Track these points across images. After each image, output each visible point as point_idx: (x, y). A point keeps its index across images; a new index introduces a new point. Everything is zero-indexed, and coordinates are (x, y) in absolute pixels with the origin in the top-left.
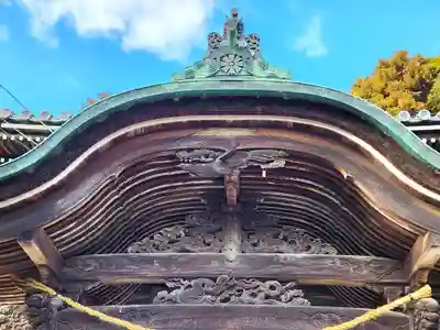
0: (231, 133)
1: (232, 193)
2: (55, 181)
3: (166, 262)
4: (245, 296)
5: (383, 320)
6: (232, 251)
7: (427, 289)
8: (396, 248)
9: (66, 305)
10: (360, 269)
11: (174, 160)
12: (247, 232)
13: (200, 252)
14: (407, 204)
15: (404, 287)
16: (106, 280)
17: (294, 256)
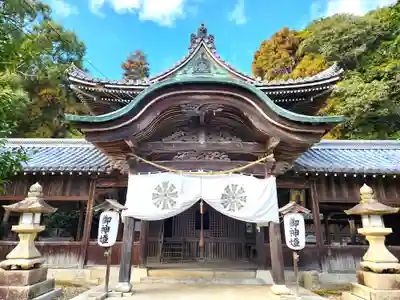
0: (202, 97)
1: (202, 119)
2: (136, 117)
3: (177, 145)
4: (207, 158)
5: (257, 165)
6: (202, 141)
7: (272, 155)
8: (263, 140)
9: (141, 161)
10: (249, 147)
11: (179, 107)
12: (208, 134)
13: (190, 141)
14: (267, 126)
15: (265, 154)
16: (155, 151)
17: (225, 142)
